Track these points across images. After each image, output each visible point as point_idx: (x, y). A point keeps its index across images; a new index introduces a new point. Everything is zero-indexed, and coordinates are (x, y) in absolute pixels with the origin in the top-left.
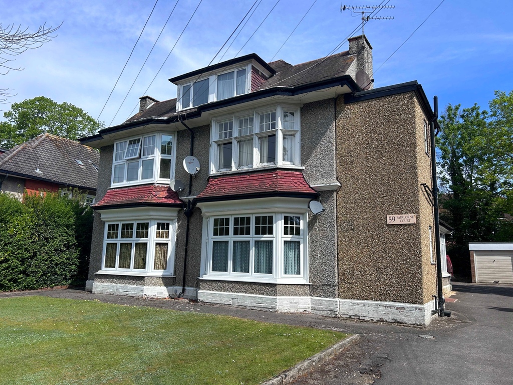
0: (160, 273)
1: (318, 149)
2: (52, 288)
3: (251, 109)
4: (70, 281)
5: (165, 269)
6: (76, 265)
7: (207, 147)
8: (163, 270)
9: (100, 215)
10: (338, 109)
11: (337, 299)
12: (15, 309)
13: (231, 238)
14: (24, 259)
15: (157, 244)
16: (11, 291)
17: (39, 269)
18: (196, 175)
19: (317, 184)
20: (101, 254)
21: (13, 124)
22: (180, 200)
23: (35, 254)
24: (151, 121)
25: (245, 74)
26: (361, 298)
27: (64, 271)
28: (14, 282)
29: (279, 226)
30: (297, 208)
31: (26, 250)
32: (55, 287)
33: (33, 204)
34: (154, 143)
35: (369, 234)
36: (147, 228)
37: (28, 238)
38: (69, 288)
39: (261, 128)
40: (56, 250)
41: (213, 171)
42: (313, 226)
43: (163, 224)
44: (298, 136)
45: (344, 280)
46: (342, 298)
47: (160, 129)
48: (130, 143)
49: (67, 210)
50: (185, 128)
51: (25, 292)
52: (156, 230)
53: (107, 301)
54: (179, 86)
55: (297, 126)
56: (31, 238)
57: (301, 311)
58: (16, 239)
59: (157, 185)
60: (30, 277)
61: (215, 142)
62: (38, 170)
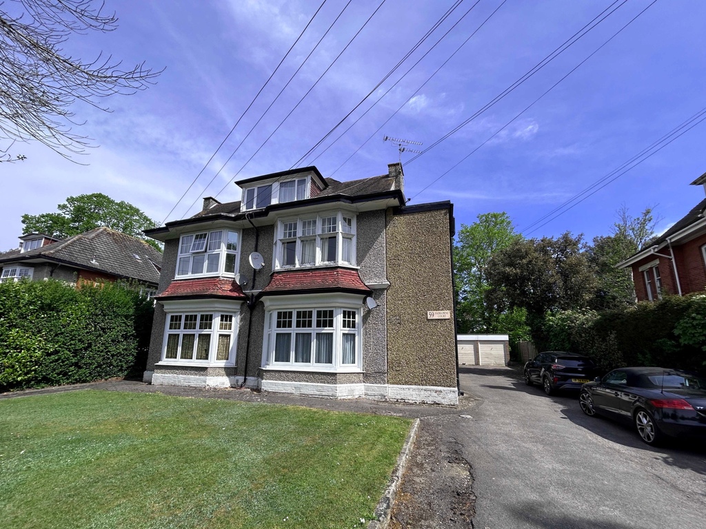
0: (222, 363)
1: (371, 252)
2: (106, 380)
3: (314, 212)
4: (126, 372)
5: (227, 359)
6: (133, 355)
7: (271, 245)
8: (225, 361)
9: (163, 306)
10: (388, 219)
11: (386, 385)
12: (66, 409)
13: (294, 330)
14: (77, 350)
15: (220, 335)
16: (60, 385)
17: (93, 361)
18: (260, 271)
19: (371, 282)
20: (161, 344)
21: (67, 216)
22: (244, 294)
23: (90, 345)
24: (220, 217)
25: (305, 183)
26: (406, 383)
27: (121, 361)
28: (64, 376)
29: (338, 319)
30: (354, 304)
31: (80, 340)
32: (110, 379)
33: (90, 293)
34: (220, 238)
35: (413, 327)
36: (211, 320)
37: (83, 328)
38: (125, 379)
39: (323, 230)
40: (112, 341)
41: (278, 266)
42: (366, 320)
43: (227, 316)
44: (354, 240)
45: (392, 368)
46: (391, 383)
47: (227, 225)
48: (197, 237)
49: (126, 300)
50: (251, 226)
51: (76, 385)
52: (219, 322)
53: (170, 393)
54: (244, 189)
55: (354, 231)
56: (86, 328)
57: (357, 397)
58: (69, 329)
59: (222, 278)
60: (83, 370)
61: (280, 240)
62: (94, 261)
